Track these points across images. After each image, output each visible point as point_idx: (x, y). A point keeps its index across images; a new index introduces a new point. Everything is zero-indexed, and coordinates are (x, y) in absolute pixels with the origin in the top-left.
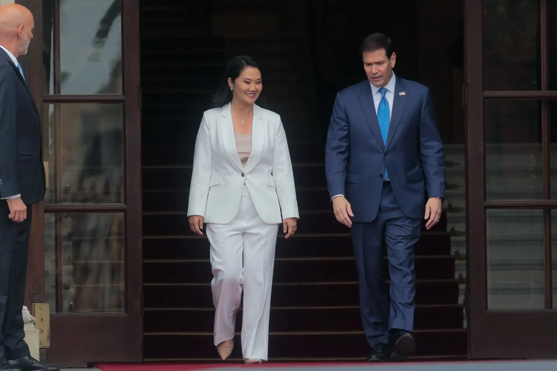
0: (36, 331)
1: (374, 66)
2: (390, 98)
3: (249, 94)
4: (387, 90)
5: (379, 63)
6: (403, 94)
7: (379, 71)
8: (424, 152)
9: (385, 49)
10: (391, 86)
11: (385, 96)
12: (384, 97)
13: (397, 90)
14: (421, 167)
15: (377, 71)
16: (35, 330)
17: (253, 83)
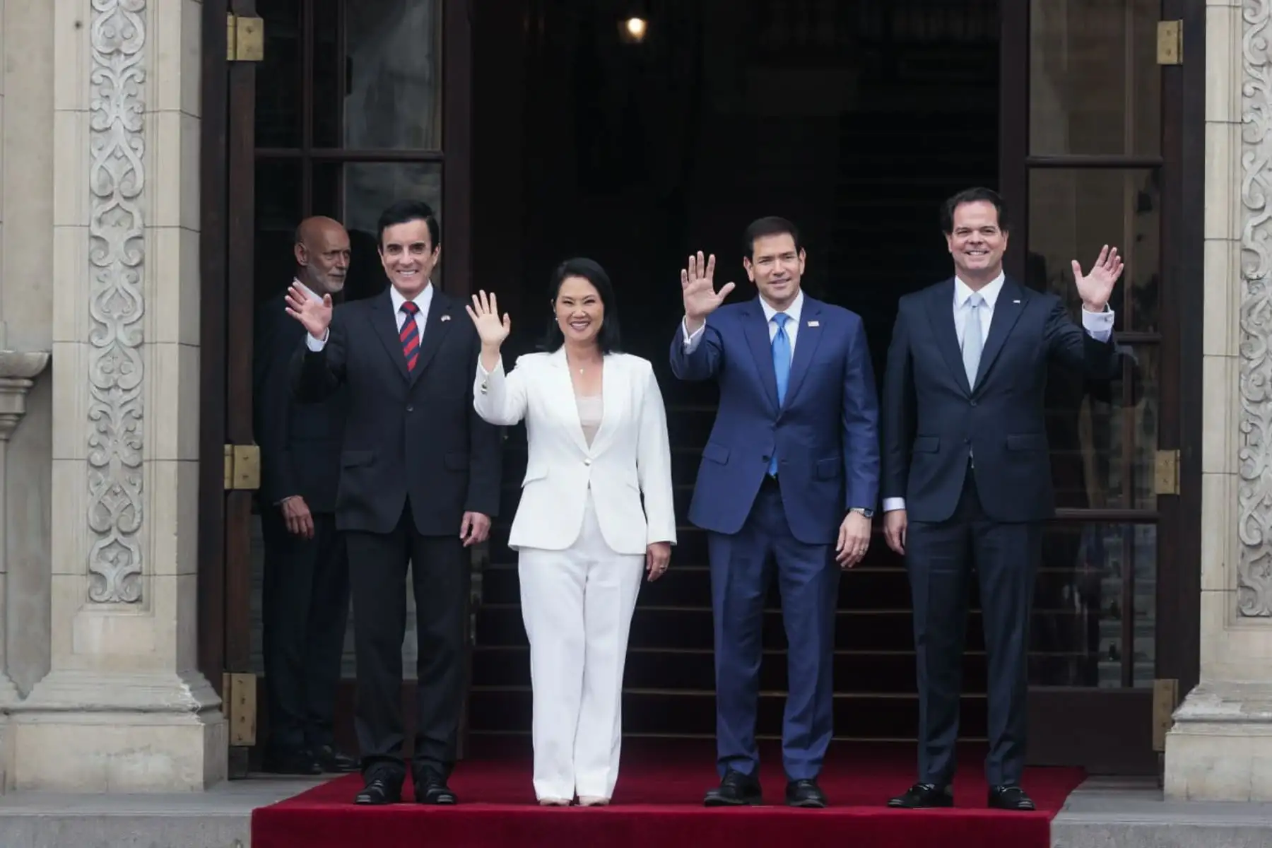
0: (200, 725)
1: (778, 262)
2: (792, 330)
3: (575, 322)
4: (789, 318)
5: (785, 256)
6: (815, 324)
7: (787, 270)
8: (850, 427)
9: (794, 237)
10: (795, 309)
11: (783, 326)
12: (783, 331)
13: (806, 314)
14: (842, 455)
15: (783, 270)
16: (198, 723)
17: (578, 303)
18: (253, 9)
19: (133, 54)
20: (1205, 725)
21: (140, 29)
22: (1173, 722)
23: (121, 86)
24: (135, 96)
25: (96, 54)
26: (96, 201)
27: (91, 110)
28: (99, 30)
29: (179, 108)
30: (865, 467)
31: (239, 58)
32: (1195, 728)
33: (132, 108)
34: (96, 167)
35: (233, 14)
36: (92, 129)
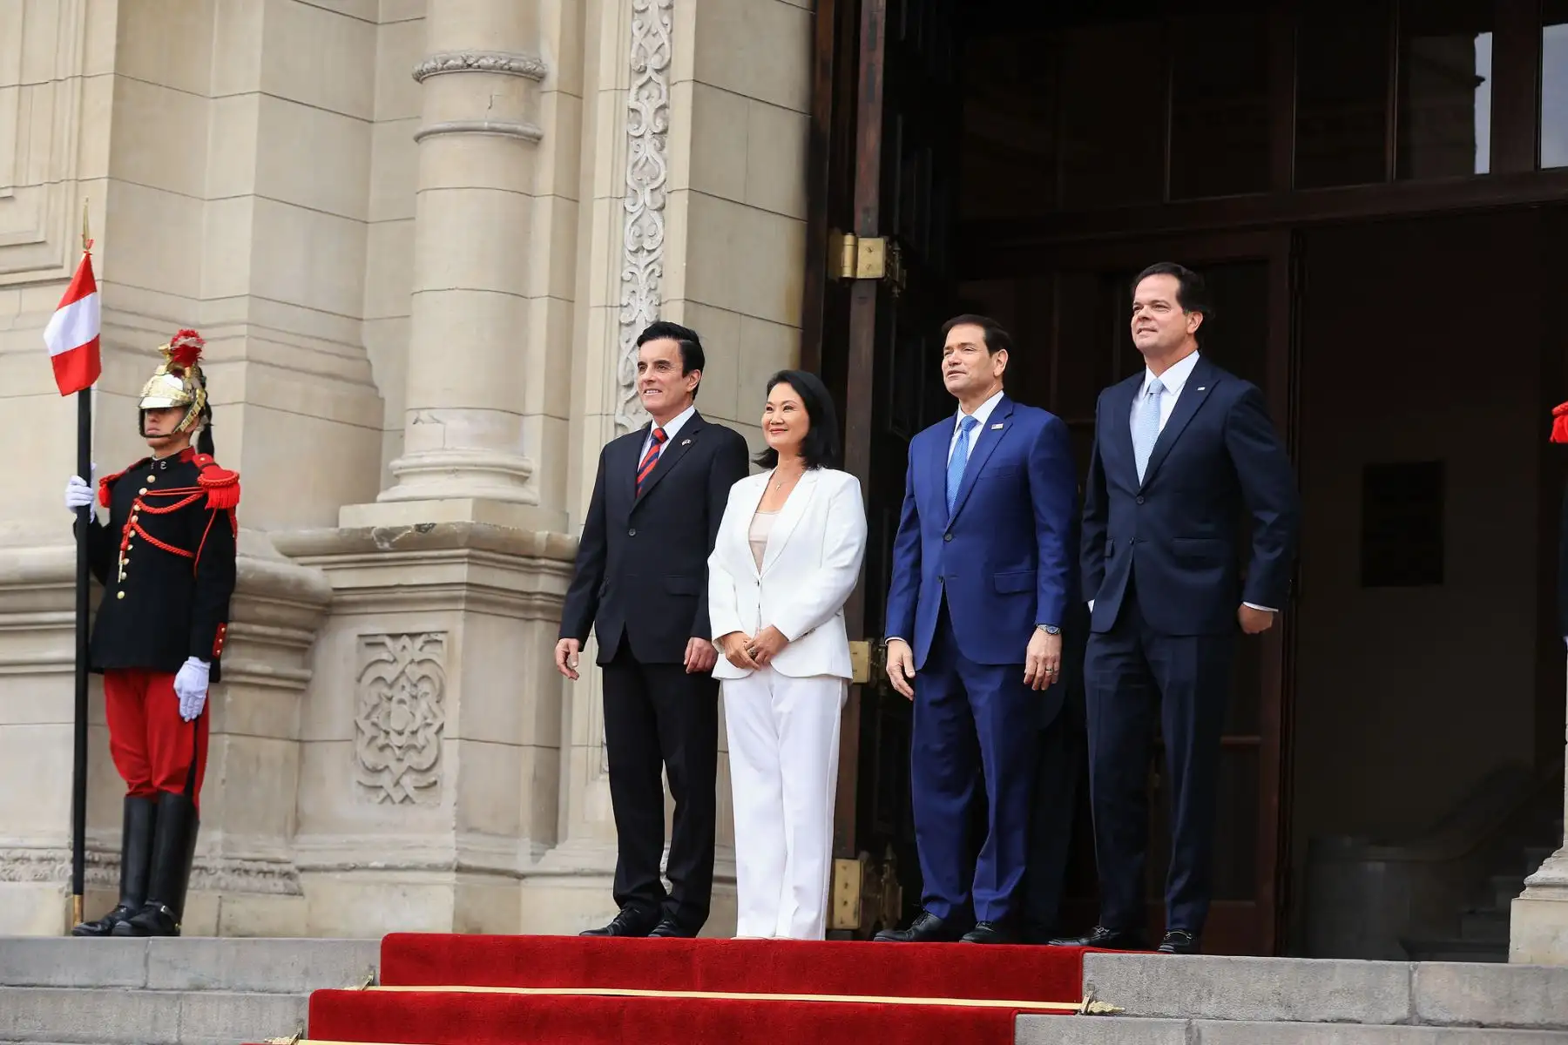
4: (976, 421)
6: (999, 426)
17: (777, 409)
18: (875, 230)
19: (654, 250)
20: (1557, 891)
21: (660, 224)
22: (1524, 888)
23: (644, 279)
24: (655, 289)
25: (627, 253)
26: (623, 391)
27: (621, 306)
28: (630, 229)
29: (683, 297)
30: (1052, 579)
31: (860, 275)
32: (1544, 893)
33: (652, 302)
34: (623, 359)
35: (854, 234)
36: (621, 324)
